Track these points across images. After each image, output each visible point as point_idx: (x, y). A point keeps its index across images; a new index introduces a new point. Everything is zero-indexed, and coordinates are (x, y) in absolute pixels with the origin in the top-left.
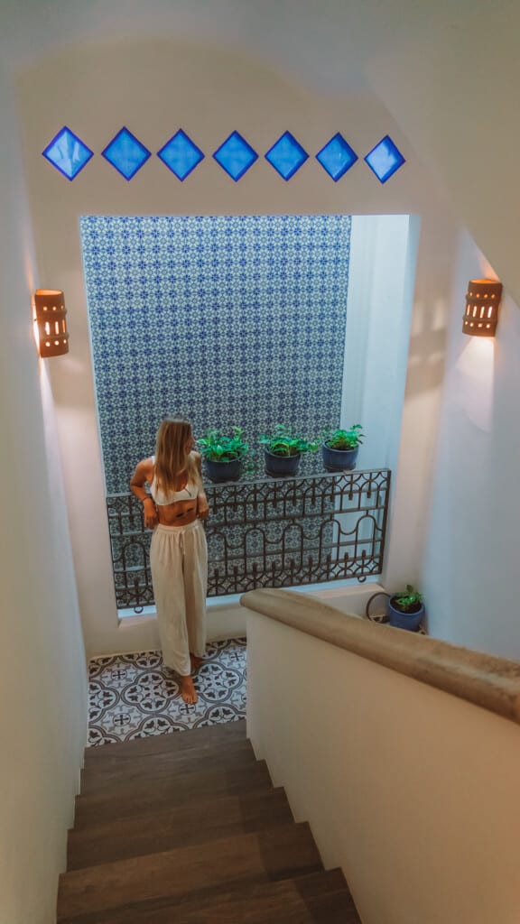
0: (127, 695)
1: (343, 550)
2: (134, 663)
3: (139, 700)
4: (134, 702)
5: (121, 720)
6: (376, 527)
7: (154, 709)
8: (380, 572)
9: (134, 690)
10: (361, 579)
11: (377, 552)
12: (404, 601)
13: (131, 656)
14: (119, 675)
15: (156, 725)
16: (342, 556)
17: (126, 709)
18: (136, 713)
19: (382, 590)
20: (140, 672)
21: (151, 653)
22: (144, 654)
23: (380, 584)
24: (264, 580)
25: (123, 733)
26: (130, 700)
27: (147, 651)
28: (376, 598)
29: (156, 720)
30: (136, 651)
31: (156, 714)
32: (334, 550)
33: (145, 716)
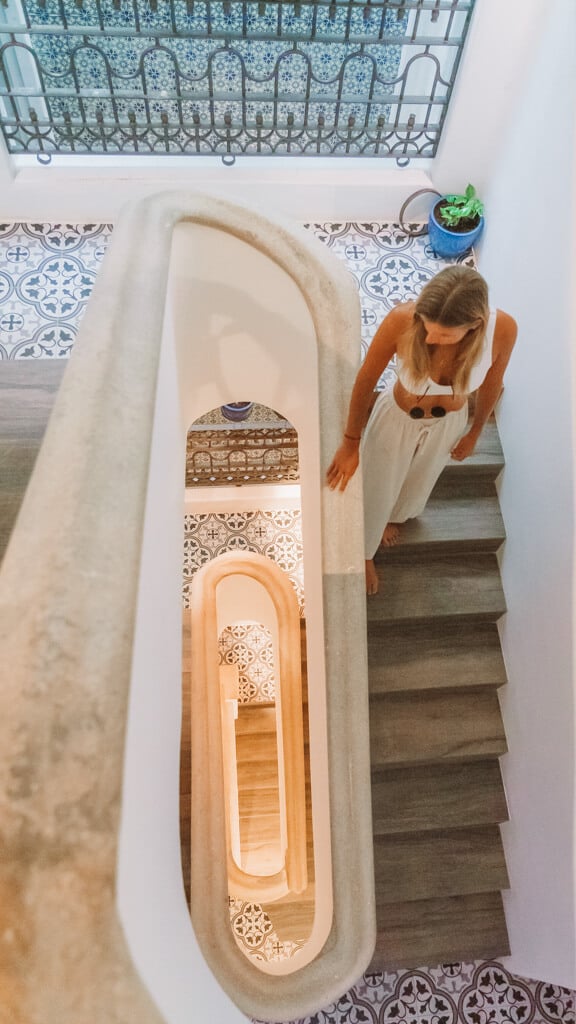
0: (24, 287)
1: (407, 111)
2: (42, 239)
3: (41, 296)
4: (33, 299)
5: (11, 322)
6: (438, 78)
7: (58, 313)
8: (433, 155)
9: (35, 281)
10: (403, 160)
11: (434, 120)
12: (454, 210)
13: (39, 227)
14: (18, 254)
15: (57, 337)
16: (404, 120)
17: (20, 308)
18: (33, 316)
19: (429, 185)
20: (49, 254)
21: (69, 227)
22: (57, 227)
23: (430, 175)
24: (274, 139)
25: (10, 342)
26: (27, 295)
27: (64, 224)
28: (420, 196)
29: (57, 330)
30: (47, 221)
31: (61, 322)
32: (394, 107)
33: (44, 322)
